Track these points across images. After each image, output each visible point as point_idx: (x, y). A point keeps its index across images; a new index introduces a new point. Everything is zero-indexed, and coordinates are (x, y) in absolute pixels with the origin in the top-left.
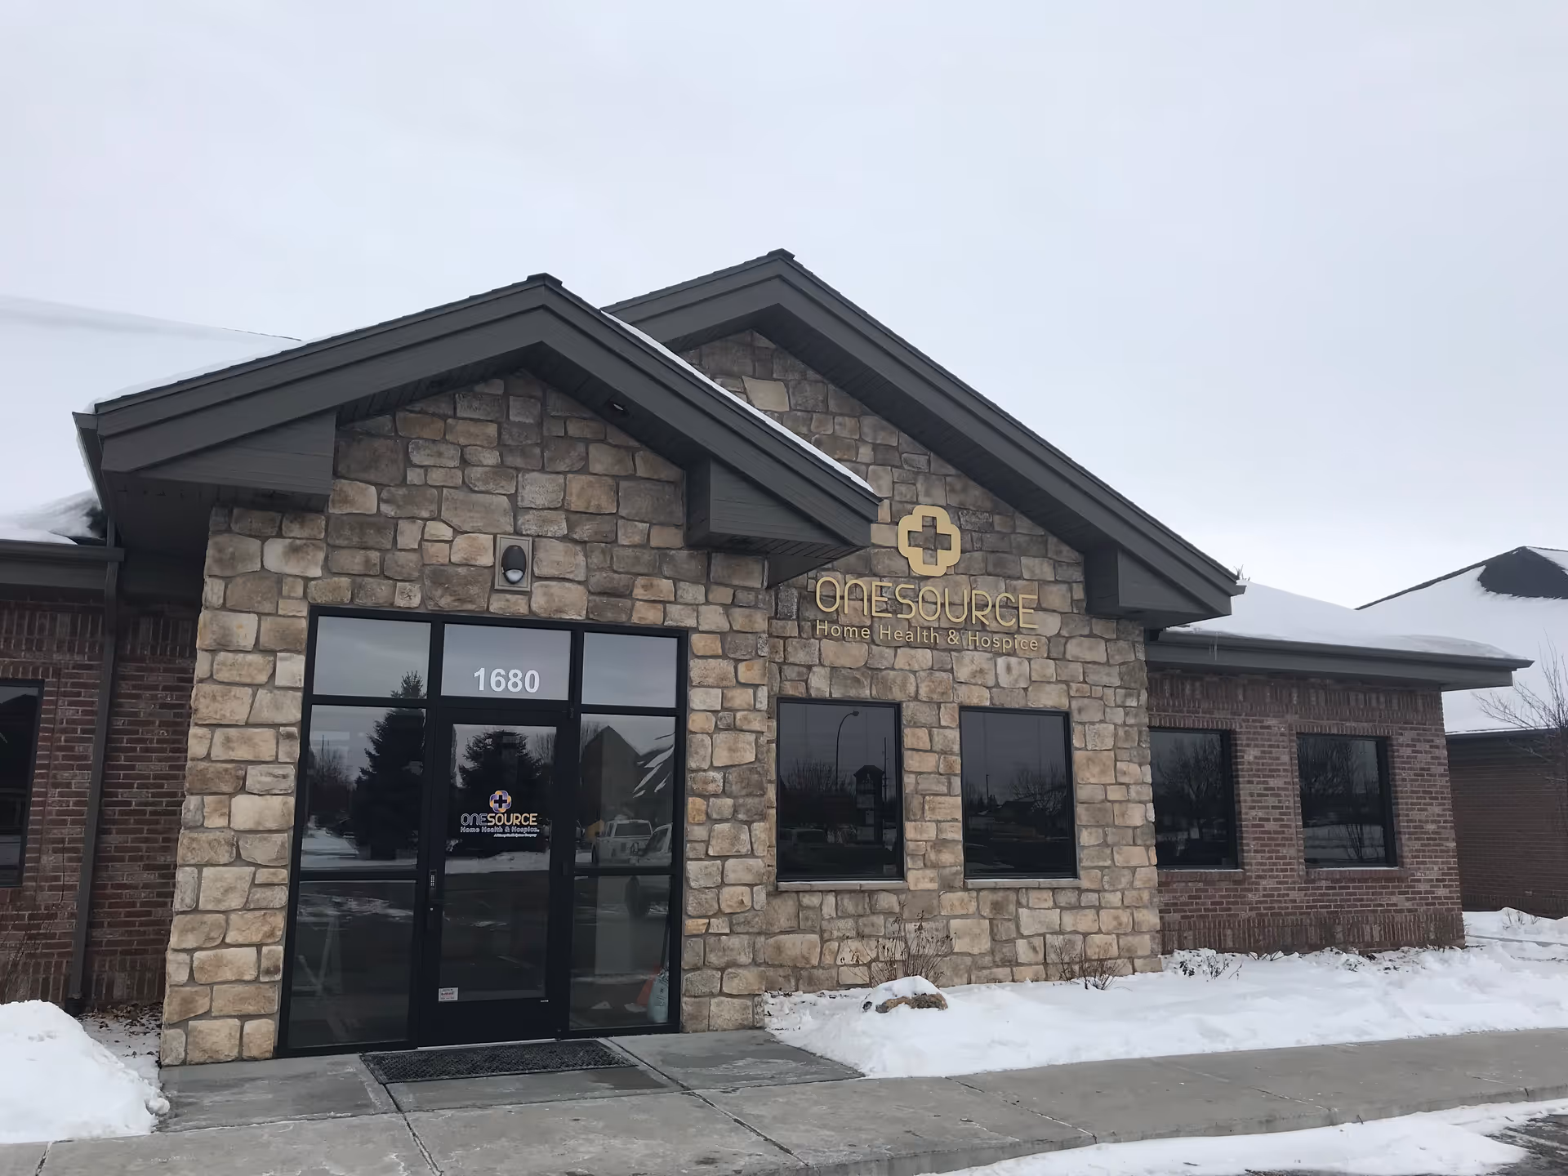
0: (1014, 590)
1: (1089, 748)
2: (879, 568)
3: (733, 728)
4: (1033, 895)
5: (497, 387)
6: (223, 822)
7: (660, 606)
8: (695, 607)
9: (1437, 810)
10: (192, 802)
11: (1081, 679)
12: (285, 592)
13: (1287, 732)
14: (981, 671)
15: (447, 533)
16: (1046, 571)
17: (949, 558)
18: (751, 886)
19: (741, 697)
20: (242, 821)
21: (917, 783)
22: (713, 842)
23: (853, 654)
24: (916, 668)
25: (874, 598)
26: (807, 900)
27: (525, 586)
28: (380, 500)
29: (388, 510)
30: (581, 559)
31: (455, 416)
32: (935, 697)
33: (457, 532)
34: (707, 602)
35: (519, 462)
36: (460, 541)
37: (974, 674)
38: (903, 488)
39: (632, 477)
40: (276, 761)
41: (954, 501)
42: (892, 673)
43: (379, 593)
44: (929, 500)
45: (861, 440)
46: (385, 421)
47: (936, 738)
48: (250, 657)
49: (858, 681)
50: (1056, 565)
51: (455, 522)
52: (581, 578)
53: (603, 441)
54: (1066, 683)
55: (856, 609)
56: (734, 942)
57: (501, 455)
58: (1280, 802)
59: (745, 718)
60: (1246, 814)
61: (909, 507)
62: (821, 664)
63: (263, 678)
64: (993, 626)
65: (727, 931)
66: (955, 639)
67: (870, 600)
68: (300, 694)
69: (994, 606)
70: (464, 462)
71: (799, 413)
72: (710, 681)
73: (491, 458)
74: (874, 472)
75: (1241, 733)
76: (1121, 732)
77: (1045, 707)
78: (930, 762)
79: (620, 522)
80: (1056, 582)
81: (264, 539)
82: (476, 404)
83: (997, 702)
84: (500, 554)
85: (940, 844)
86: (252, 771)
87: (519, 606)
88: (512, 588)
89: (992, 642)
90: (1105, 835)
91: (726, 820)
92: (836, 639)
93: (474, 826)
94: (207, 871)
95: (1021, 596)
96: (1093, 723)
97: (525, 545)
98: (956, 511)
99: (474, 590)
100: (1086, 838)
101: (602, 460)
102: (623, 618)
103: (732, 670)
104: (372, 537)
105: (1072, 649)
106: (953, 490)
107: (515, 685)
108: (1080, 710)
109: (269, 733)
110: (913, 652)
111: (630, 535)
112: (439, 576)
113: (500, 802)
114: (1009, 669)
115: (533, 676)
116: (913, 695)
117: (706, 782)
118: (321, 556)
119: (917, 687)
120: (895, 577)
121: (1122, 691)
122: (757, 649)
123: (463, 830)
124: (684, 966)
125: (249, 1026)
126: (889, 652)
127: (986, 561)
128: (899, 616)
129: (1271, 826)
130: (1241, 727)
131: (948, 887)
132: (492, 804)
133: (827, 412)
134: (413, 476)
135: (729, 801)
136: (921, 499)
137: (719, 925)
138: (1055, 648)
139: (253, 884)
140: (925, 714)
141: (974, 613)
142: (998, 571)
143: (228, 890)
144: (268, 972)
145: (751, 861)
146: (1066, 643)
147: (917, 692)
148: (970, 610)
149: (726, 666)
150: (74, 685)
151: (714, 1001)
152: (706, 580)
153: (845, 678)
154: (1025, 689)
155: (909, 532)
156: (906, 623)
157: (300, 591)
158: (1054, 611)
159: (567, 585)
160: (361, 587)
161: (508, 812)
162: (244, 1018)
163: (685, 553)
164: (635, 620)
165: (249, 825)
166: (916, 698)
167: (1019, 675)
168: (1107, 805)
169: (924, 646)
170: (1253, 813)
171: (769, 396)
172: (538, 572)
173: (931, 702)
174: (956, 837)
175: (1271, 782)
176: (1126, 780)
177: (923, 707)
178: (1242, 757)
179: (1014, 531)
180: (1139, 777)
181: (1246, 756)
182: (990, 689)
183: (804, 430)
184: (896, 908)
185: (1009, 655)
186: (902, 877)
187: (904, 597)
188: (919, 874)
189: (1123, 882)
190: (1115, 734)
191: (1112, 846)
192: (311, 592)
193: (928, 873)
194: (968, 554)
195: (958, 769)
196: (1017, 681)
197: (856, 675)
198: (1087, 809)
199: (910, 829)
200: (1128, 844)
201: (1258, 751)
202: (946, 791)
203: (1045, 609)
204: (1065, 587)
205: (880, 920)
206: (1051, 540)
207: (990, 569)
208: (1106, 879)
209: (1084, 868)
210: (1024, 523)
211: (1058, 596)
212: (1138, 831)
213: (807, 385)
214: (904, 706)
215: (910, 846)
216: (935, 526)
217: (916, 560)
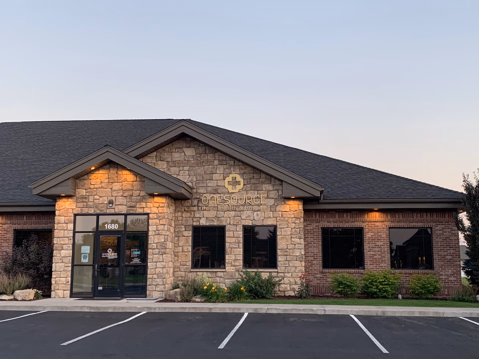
0: (260, 194)
1: (282, 234)
2: (219, 192)
3: (159, 234)
6: (60, 255)
7: (143, 209)
8: (150, 208)
9: (452, 251)
10: (54, 252)
11: (281, 216)
12: (69, 212)
13: (385, 227)
14: (249, 216)
15: (98, 198)
16: (271, 188)
17: (239, 187)
18: (163, 268)
19: (160, 227)
20: (63, 255)
21: (229, 245)
22: (154, 259)
23: (212, 214)
24: (230, 216)
25: (218, 200)
27: (113, 207)
28: (86, 192)
29: (87, 194)
30: (125, 200)
31: (99, 173)
32: (235, 223)
33: (100, 197)
34: (153, 207)
35: (112, 181)
36: (101, 199)
37: (247, 217)
38: (227, 170)
39: (136, 181)
40: (68, 244)
41: (242, 172)
42: (223, 218)
43: (85, 211)
44: (234, 173)
45: (215, 159)
46: (86, 176)
47: (235, 234)
48: (63, 225)
49: (213, 221)
50: (274, 186)
51: (100, 195)
52: (125, 204)
53: (130, 174)
54: (276, 217)
55: (213, 203)
56: (158, 280)
57: (109, 180)
58: (381, 249)
59: (161, 232)
60: (366, 253)
61: (229, 175)
62: (204, 217)
63: (66, 228)
64: (253, 204)
65: (157, 278)
66: (242, 208)
67: (217, 200)
68: (72, 231)
69: (253, 199)
70: (101, 183)
71: (198, 155)
72: (154, 224)
73: (107, 181)
74: (219, 167)
75: (365, 228)
76: (293, 230)
77: (269, 224)
78: (233, 240)
79: (134, 191)
81: (65, 202)
82: (103, 170)
83: (253, 224)
84: (108, 201)
85: (236, 260)
87: (112, 211)
88: (111, 208)
90: (287, 258)
91: (157, 254)
92: (208, 211)
93: (105, 256)
95: (261, 195)
96: (284, 228)
97: (113, 199)
98: (242, 175)
100: (280, 258)
102: (134, 212)
103: (159, 221)
104: (84, 200)
105: (278, 208)
106: (242, 169)
107: (113, 227)
109: (67, 239)
110: (229, 212)
111: (136, 194)
113: (110, 251)
114: (257, 215)
115: (116, 225)
116: (229, 223)
117: (152, 246)
119: (230, 221)
121: (294, 219)
122: (164, 216)
123: (103, 256)
124: (147, 284)
125: (65, 292)
126: (223, 213)
127: (251, 187)
128: (225, 203)
129: (377, 257)
130: (365, 227)
131: (239, 271)
132: (108, 252)
133: (206, 153)
134: (92, 187)
135: (158, 250)
136: (232, 172)
137: (155, 276)
138: (273, 208)
140: (233, 228)
141: (247, 201)
142: (255, 189)
143: (60, 267)
144: (68, 282)
145: (163, 263)
146: (276, 207)
147: (230, 223)
148: (246, 200)
149: (157, 221)
151: (154, 292)
152: (153, 202)
153: (210, 220)
155: (228, 182)
156: (227, 205)
157: (72, 212)
158: (272, 198)
159: (122, 206)
160: (82, 210)
161: (111, 253)
162: (64, 290)
163: (148, 196)
164: (137, 212)
166: (230, 224)
167: (261, 216)
168: (287, 250)
169: (232, 211)
170: (370, 253)
171: (190, 152)
172: (116, 204)
173: (234, 225)
174: (240, 259)
175: (377, 243)
176: (294, 243)
177: (232, 226)
178: (366, 236)
179: (260, 178)
180: (299, 242)
181: (367, 235)
182: (252, 220)
183: (199, 159)
184: (223, 276)
185: (258, 211)
186: (225, 268)
187: (227, 198)
188: (229, 268)
189: (292, 271)
190: (291, 231)
191: (289, 261)
192: (74, 212)
193: (232, 268)
194: (246, 186)
195: (242, 241)
196: (260, 218)
197: (213, 219)
198: (281, 251)
199: (227, 257)
200: (294, 260)
201: (372, 234)
202: (238, 247)
203: (270, 198)
204: (276, 191)
205: (218, 279)
206: (273, 179)
207: (253, 189)
208: (286, 270)
209: (280, 267)
210: (263, 175)
211: (273, 194)
212: (298, 257)
213: (200, 148)
214: (226, 226)
215: (227, 261)
216: (236, 179)
217: (230, 189)
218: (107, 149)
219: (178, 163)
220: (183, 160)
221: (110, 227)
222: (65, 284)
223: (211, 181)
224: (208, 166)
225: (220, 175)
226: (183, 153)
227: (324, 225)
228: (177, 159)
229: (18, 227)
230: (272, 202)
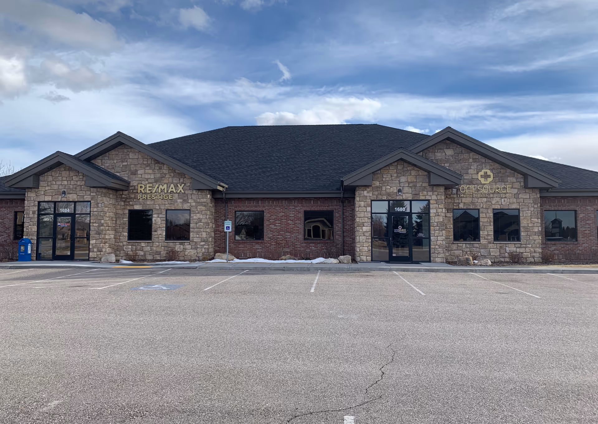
0: (506, 185)
1: (524, 216)
2: (474, 183)
3: (438, 215)
4: (509, 245)
5: (396, 164)
6: (362, 230)
7: (424, 196)
8: (431, 196)
10: (357, 228)
11: (523, 202)
12: (367, 198)
13: (594, 210)
14: (498, 202)
15: (389, 187)
16: (514, 180)
17: (490, 180)
18: (443, 241)
19: (440, 210)
21: (483, 224)
22: (435, 234)
23: (468, 200)
24: (483, 202)
25: (473, 189)
26: (459, 245)
27: (401, 195)
28: (379, 184)
29: (381, 185)
30: (411, 189)
31: (390, 169)
32: (487, 207)
33: (391, 187)
34: (433, 195)
35: (400, 175)
36: (391, 189)
37: (496, 203)
38: (479, 167)
39: (419, 175)
40: (368, 222)
41: (492, 168)
42: (477, 203)
43: (380, 197)
44: (485, 168)
45: (470, 158)
46: (379, 172)
47: (487, 215)
48: (363, 208)
50: (517, 178)
52: (411, 193)
53: (414, 170)
54: (519, 203)
55: (469, 192)
56: (440, 249)
57: (397, 175)
58: (590, 226)
59: (440, 214)
60: (579, 229)
61: (481, 170)
62: (462, 202)
63: (365, 211)
64: (501, 192)
66: (492, 196)
67: (472, 189)
68: (370, 213)
69: (501, 188)
70: (391, 176)
71: (456, 155)
72: (434, 208)
73: (395, 175)
74: (473, 164)
75: (578, 211)
76: (532, 212)
77: (513, 208)
78: (486, 220)
79: (417, 183)
80: (517, 182)
81: (364, 191)
82: (393, 167)
83: (501, 208)
84: (398, 190)
85: (488, 235)
86: (365, 223)
87: (401, 198)
88: (400, 195)
89: (500, 196)
90: (528, 233)
91: (438, 230)
92: (465, 198)
94: (360, 237)
95: (508, 186)
96: (525, 211)
97: (401, 188)
98: (491, 170)
99: (394, 196)
100: (523, 234)
101: (413, 173)
102: (418, 199)
104: (378, 189)
105: (520, 196)
106: (491, 166)
107: (401, 210)
108: (522, 208)
109: (367, 218)
110: (482, 199)
111: (419, 185)
112: (389, 194)
113: (400, 227)
114: (504, 201)
115: (404, 209)
117: (434, 224)
118: (372, 193)
120: (478, 184)
121: (533, 204)
122: (442, 202)
123: (395, 232)
124: (431, 253)
125: (368, 257)
126: (477, 199)
127: (499, 179)
128: (479, 192)
129: (587, 232)
131: (490, 243)
132: (399, 228)
133: (462, 153)
134: (384, 179)
135: (438, 227)
136: (484, 168)
137: (437, 247)
138: (516, 196)
139: (366, 239)
140: (485, 211)
141: (496, 190)
142: (502, 181)
143: (363, 239)
144: (369, 250)
145: (442, 237)
147: (483, 207)
149: (437, 205)
150: (338, 211)
151: (436, 258)
152: (433, 191)
153: (467, 205)
154: (509, 205)
155: (481, 175)
156: (480, 194)
157: (369, 198)
158: (516, 188)
159: (409, 194)
160: (377, 197)
161: (401, 229)
162: (367, 256)
163: (428, 187)
164: (420, 199)
165: (365, 231)
166: (483, 208)
167: (507, 202)
168: (529, 227)
169: (484, 197)
170: (582, 229)
171: (449, 152)
172: (404, 192)
173: (486, 208)
174: (492, 234)
175: (588, 222)
176: (533, 222)
177: (484, 209)
178: (578, 216)
179: (506, 172)
180: (537, 221)
181: (580, 216)
182: (500, 205)
183: (457, 158)
184: (478, 247)
185: (505, 198)
186: (480, 241)
187: (480, 188)
188: (483, 241)
189: (532, 243)
190: (531, 213)
191: (529, 235)
192: (371, 198)
193: (485, 241)
194: (495, 178)
195: (492, 221)
196: (506, 203)
197: (469, 204)
198: (523, 228)
199: (481, 233)
200: (534, 235)
201: (584, 215)
202: (489, 225)
203: (514, 188)
204: (519, 183)
205: (475, 249)
206: (516, 173)
207: (500, 181)
208: (528, 242)
209: (522, 240)
210: (509, 171)
211: (517, 185)
212: (536, 233)
213: (457, 149)
214: (480, 209)
215: (481, 236)
216: (487, 173)
217: (483, 181)
218: (401, 150)
219: (440, 161)
220: (444, 158)
221: (399, 210)
222: (368, 252)
223: (467, 175)
224: (464, 163)
225: (474, 170)
226: (444, 153)
227: (547, 209)
228: (439, 158)
229: (308, 209)
230: (515, 191)
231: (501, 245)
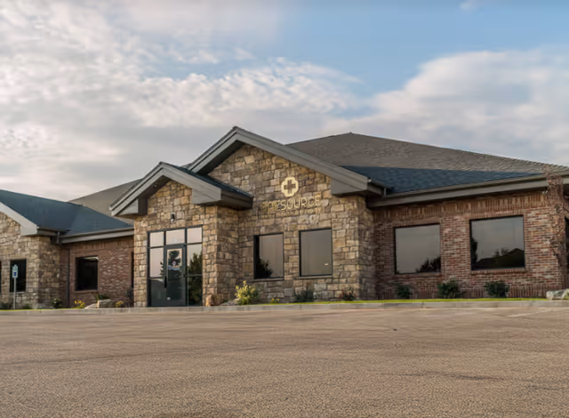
0: (314, 195)
1: (337, 237)
2: (277, 197)
4: (319, 281)
6: (138, 270)
7: (197, 221)
8: (203, 220)
10: (135, 267)
11: (335, 217)
12: (144, 230)
13: (465, 220)
14: (305, 220)
16: (325, 187)
17: (295, 190)
18: (214, 278)
21: (287, 253)
23: (271, 222)
24: (287, 222)
26: (260, 283)
27: (175, 222)
31: (164, 191)
32: (293, 229)
37: (302, 222)
38: (283, 174)
40: (144, 259)
43: (156, 227)
45: (272, 164)
47: (291, 241)
48: (140, 242)
49: (272, 228)
50: (328, 185)
52: (184, 218)
54: (331, 219)
55: (271, 210)
56: (211, 289)
58: (460, 247)
59: (212, 243)
61: (284, 178)
62: (263, 226)
63: (141, 245)
64: (308, 207)
68: (146, 247)
69: (308, 201)
71: (257, 162)
72: (207, 235)
74: (276, 172)
76: (348, 231)
77: (324, 227)
78: (290, 247)
80: (327, 189)
81: (140, 221)
85: (293, 268)
86: (142, 261)
87: (174, 226)
89: (308, 212)
90: (341, 262)
92: (266, 219)
94: (137, 278)
95: (316, 197)
96: (339, 230)
97: (175, 213)
99: (168, 224)
100: (334, 263)
102: (192, 225)
104: (154, 217)
105: (332, 209)
106: (297, 171)
108: (335, 227)
109: (142, 255)
110: (286, 218)
112: (163, 223)
114: (313, 218)
118: (147, 223)
120: (281, 199)
126: (281, 219)
128: (282, 209)
129: (456, 255)
130: (442, 222)
131: (296, 279)
133: (264, 159)
136: (288, 175)
137: (208, 286)
138: (328, 210)
139: (142, 280)
140: (290, 234)
141: (302, 204)
144: (145, 294)
145: (214, 273)
149: (209, 231)
153: (269, 228)
154: (318, 223)
155: (284, 186)
156: (284, 211)
158: (327, 198)
159: (182, 220)
160: (153, 227)
162: (143, 301)
163: (201, 209)
165: (141, 270)
166: (287, 230)
168: (343, 253)
169: (288, 216)
170: (446, 252)
171: (250, 160)
172: (177, 218)
173: (291, 231)
174: (297, 266)
176: (349, 245)
179: (315, 178)
180: (354, 243)
181: (444, 232)
182: (307, 224)
183: (258, 166)
184: (282, 285)
185: (313, 214)
186: (283, 277)
187: (283, 204)
188: (287, 276)
189: (347, 276)
191: (344, 265)
192: (147, 229)
193: (290, 276)
194: (301, 188)
195: (298, 248)
196: (315, 221)
198: (336, 255)
199: (285, 265)
200: (349, 265)
201: (450, 229)
202: (295, 254)
203: (324, 199)
205: (277, 288)
206: (327, 178)
207: (308, 190)
209: (334, 272)
211: (328, 194)
212: (353, 260)
213: (258, 155)
214: (284, 233)
215: (285, 269)
216: (291, 182)
217: (286, 193)
218: (161, 166)
219: (240, 173)
220: (244, 169)
223: (269, 187)
224: (266, 172)
225: (277, 180)
226: (244, 162)
227: (396, 225)
228: (239, 169)
231: (308, 281)
